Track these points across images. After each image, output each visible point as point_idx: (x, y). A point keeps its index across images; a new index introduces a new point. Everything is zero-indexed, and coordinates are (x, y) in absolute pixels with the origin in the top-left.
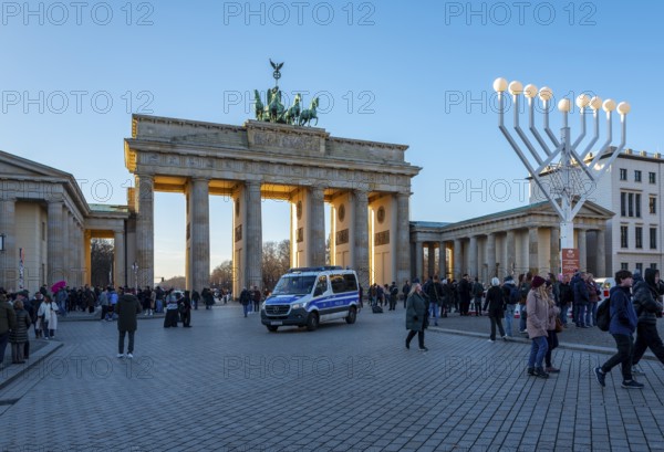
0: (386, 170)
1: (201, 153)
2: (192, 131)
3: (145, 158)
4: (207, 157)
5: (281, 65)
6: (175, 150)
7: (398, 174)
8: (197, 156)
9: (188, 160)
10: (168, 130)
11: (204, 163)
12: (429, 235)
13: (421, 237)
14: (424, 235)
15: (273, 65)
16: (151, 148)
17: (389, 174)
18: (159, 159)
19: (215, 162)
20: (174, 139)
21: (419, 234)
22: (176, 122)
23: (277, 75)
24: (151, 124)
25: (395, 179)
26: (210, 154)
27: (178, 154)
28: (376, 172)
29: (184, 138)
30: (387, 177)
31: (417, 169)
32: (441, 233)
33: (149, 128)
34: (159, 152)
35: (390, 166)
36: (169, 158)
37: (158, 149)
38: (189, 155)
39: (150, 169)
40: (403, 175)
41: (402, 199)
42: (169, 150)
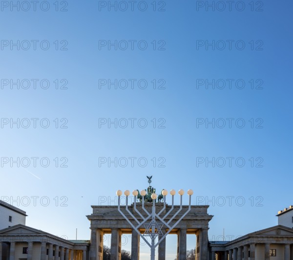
0: (195, 218)
1: (113, 218)
2: (112, 210)
3: (94, 222)
4: (116, 220)
5: (151, 177)
6: (104, 218)
7: (201, 220)
8: (112, 220)
9: (109, 222)
10: (103, 210)
11: (115, 222)
12: (219, 248)
13: (214, 249)
14: (216, 248)
15: (148, 177)
16: (95, 218)
17: (197, 220)
18: (99, 222)
19: (119, 221)
20: (104, 214)
21: (213, 248)
22: (106, 207)
23: (150, 182)
24: (98, 209)
25: (200, 222)
26: (116, 218)
27: (105, 220)
28: (190, 220)
29: (108, 213)
30: (196, 222)
31: (212, 216)
32: (225, 247)
33: (97, 210)
34: (98, 220)
35: (196, 216)
36: (102, 222)
37: (98, 218)
38: (109, 220)
39: (95, 226)
40: (204, 220)
41: (204, 231)
42: (101, 218)
